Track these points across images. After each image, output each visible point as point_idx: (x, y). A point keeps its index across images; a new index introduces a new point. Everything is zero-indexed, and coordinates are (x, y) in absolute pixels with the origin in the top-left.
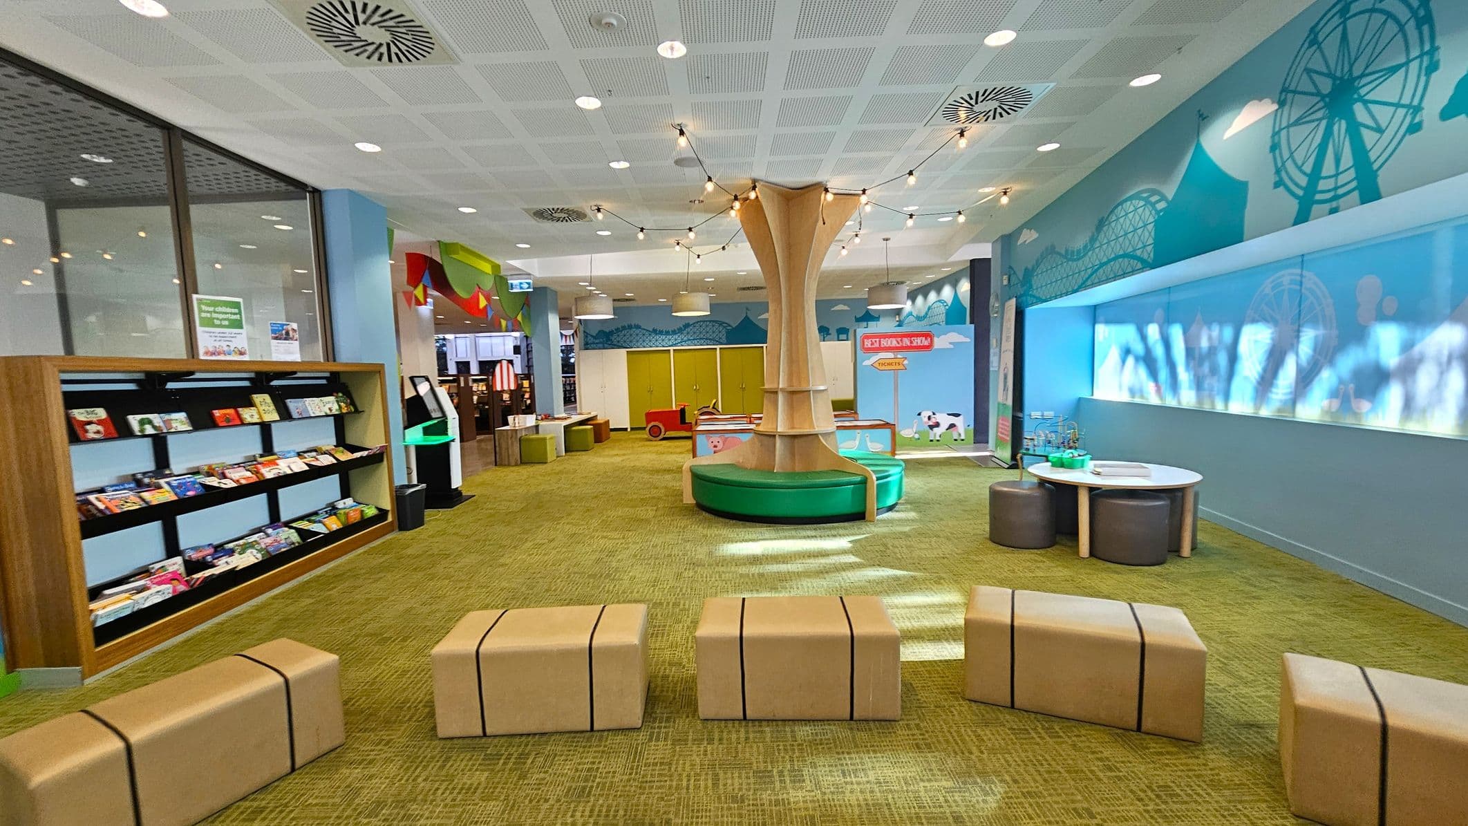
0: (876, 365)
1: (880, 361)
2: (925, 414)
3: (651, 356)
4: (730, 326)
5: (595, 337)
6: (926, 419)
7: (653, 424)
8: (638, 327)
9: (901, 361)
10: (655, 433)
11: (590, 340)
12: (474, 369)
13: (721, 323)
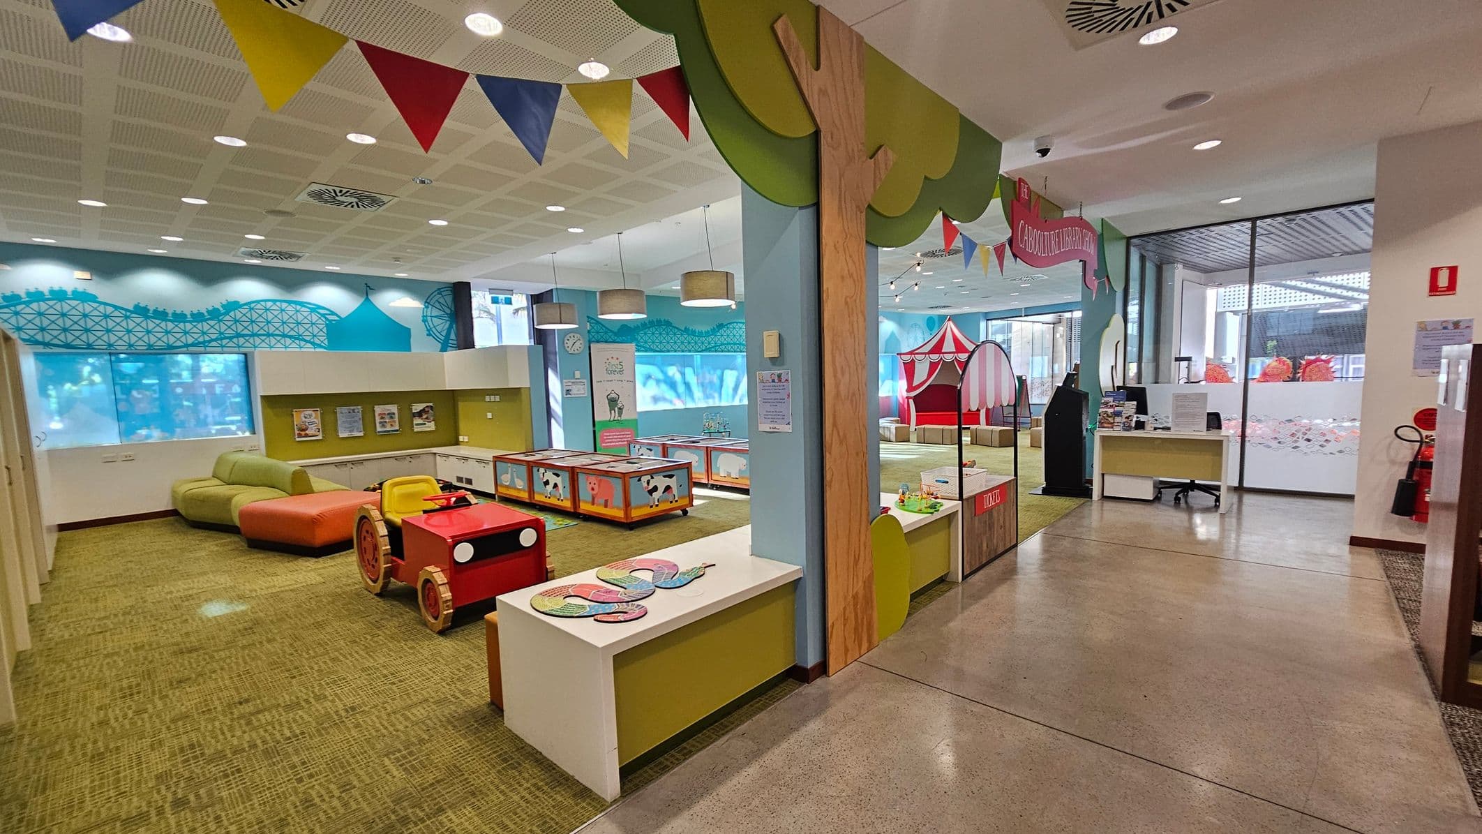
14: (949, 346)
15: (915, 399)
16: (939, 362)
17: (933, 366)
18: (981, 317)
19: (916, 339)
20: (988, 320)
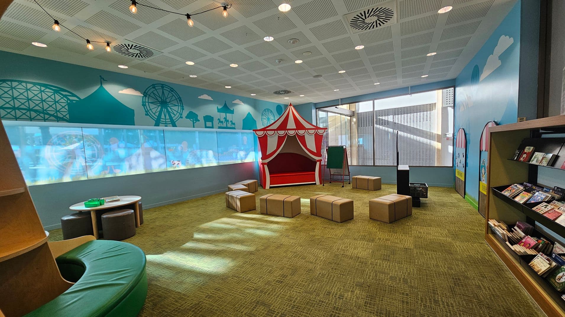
14: (291, 124)
15: (269, 164)
16: (284, 137)
17: (281, 139)
18: (313, 107)
19: (268, 119)
20: (316, 109)
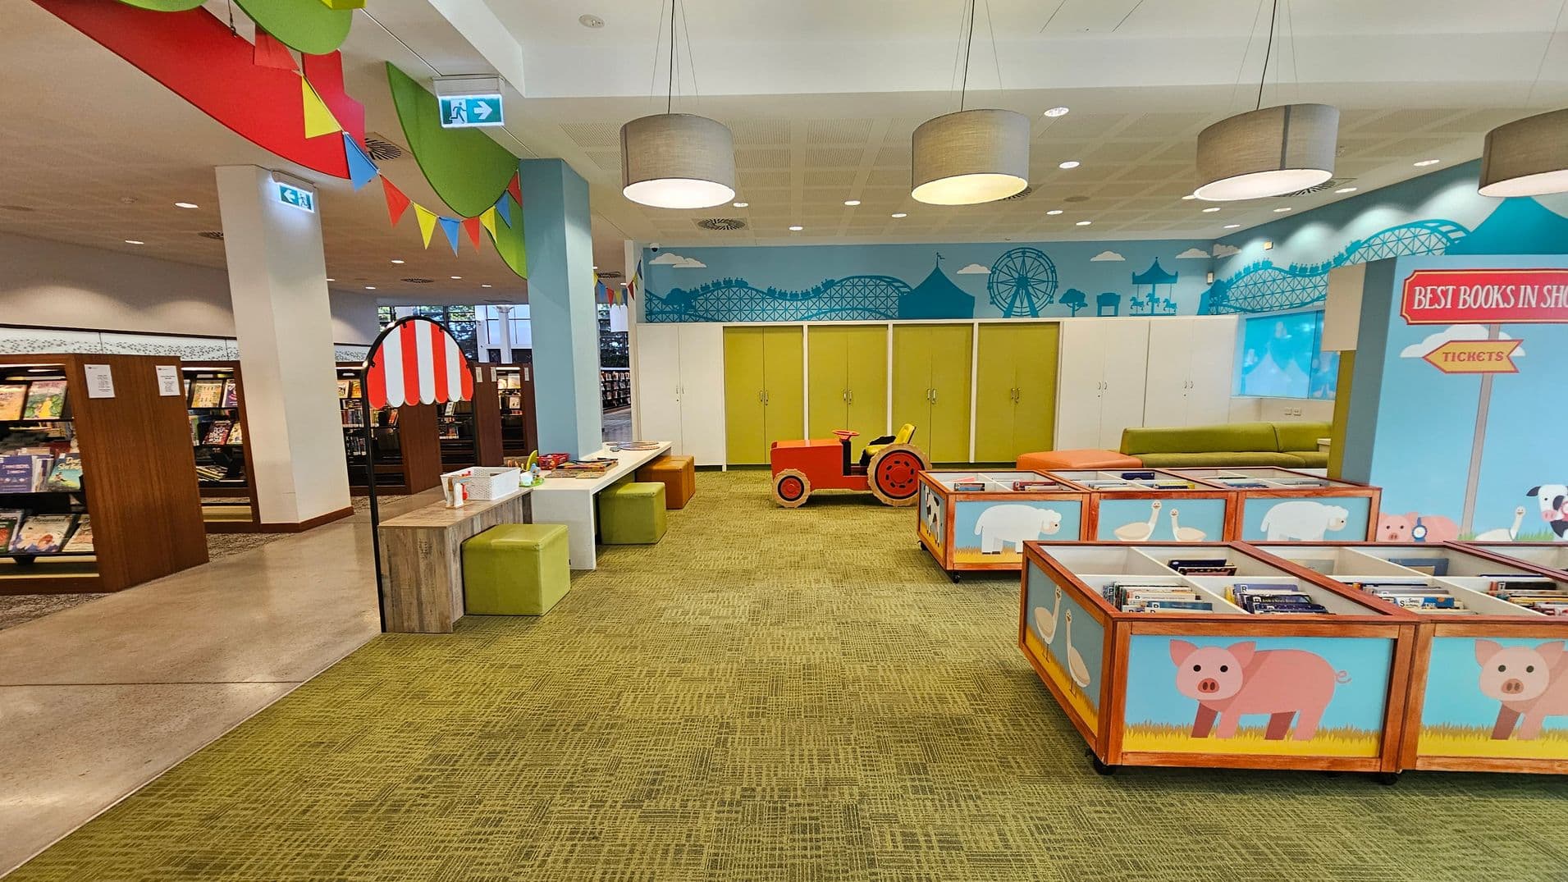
0: (1438, 358)
1: (1450, 348)
2: (1548, 492)
3: (769, 337)
4: (906, 286)
5: (664, 302)
6: (1548, 506)
7: (787, 472)
8: (742, 284)
9: (1505, 349)
10: (789, 491)
11: (657, 306)
12: (506, 358)
13: (890, 282)
